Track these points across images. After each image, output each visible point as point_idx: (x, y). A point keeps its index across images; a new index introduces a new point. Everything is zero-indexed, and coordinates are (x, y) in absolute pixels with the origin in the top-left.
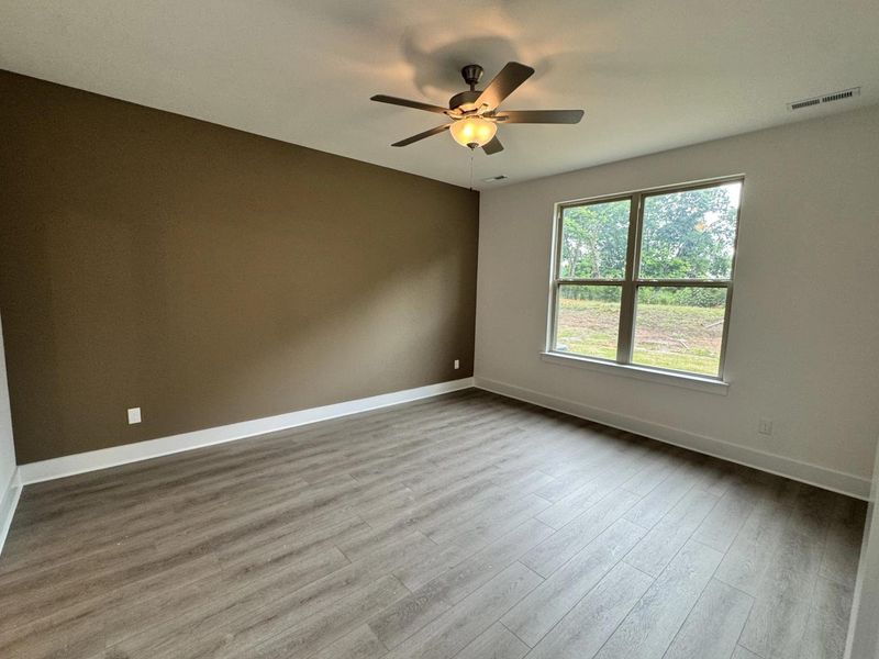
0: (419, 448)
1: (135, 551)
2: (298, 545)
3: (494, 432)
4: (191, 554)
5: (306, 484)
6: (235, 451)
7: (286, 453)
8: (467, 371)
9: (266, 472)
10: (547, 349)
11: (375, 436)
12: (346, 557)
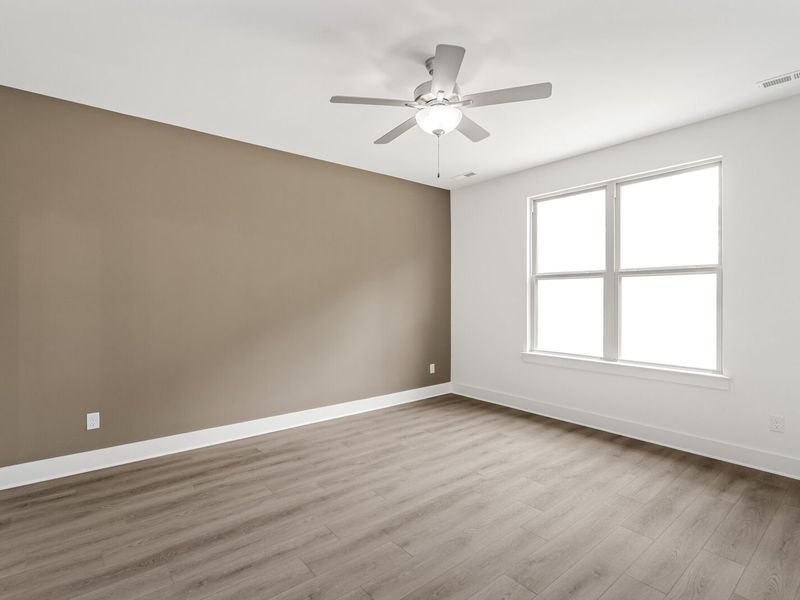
0: (392, 455)
1: (82, 563)
2: (258, 556)
3: (475, 438)
4: (141, 565)
5: (269, 492)
6: (196, 459)
7: (249, 461)
8: (444, 376)
9: (227, 481)
10: (528, 349)
11: (345, 444)
12: (311, 571)
